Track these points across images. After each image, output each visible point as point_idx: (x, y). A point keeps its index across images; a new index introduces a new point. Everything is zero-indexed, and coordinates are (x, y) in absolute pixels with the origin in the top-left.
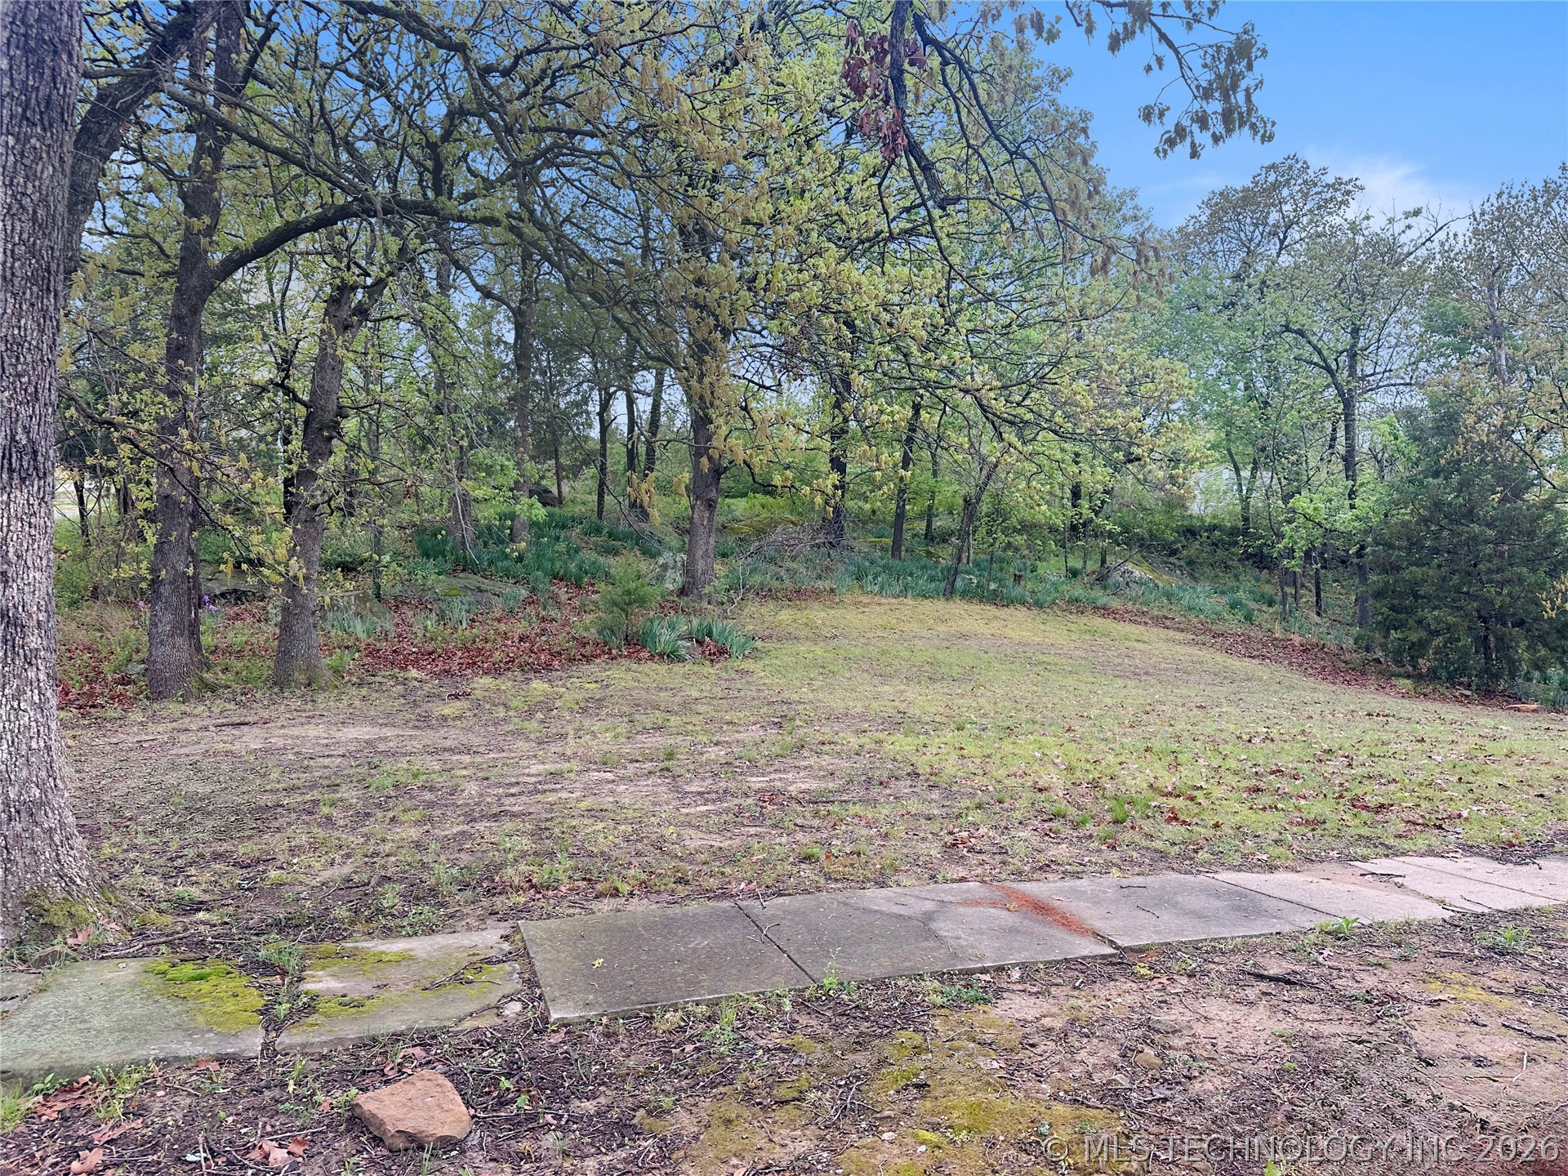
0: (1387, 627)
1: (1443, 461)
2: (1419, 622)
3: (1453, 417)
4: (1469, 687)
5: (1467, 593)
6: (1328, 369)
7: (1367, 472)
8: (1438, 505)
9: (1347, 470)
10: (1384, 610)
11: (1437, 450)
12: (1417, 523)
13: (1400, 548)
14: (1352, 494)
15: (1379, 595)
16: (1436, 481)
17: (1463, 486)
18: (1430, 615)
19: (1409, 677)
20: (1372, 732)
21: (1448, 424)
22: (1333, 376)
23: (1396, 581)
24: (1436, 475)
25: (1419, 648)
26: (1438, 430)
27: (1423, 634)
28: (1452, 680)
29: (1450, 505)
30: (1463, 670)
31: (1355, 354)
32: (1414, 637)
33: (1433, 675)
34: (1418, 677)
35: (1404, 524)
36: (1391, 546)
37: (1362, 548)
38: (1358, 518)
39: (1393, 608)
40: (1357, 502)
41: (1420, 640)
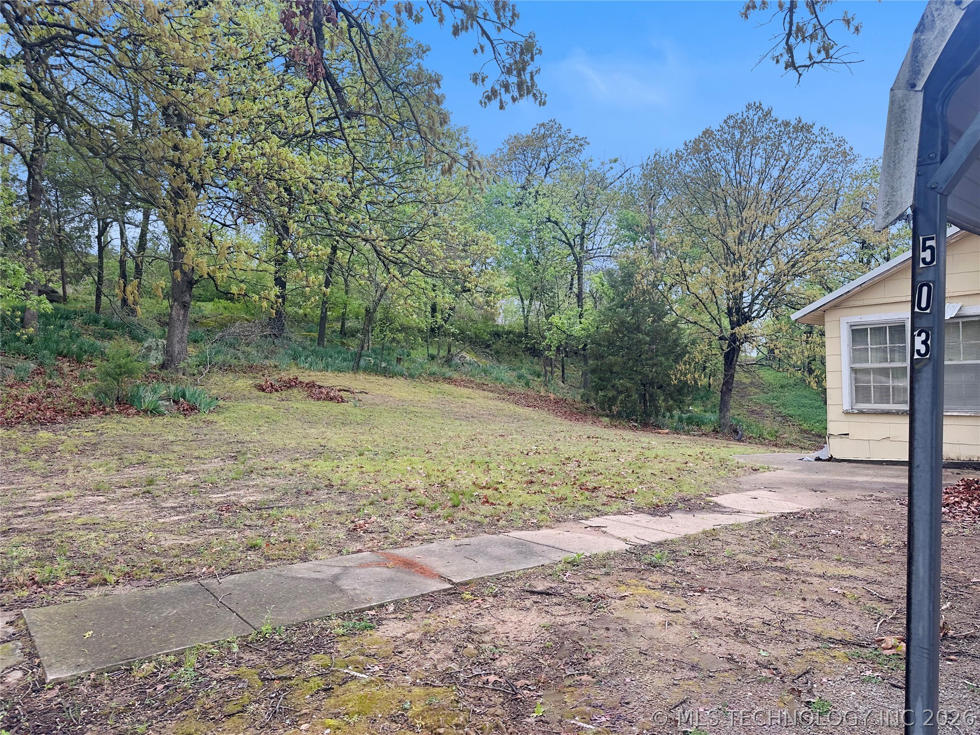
0: (598, 388)
1: (625, 299)
2: (613, 386)
3: (630, 275)
4: (636, 421)
5: (636, 371)
6: (569, 244)
7: (588, 304)
8: (623, 323)
9: (578, 302)
10: (596, 379)
11: (623, 293)
12: (613, 333)
13: (604, 346)
14: (581, 316)
15: (593, 371)
16: (622, 310)
17: (635, 313)
18: (618, 382)
19: (608, 416)
20: (590, 447)
21: (628, 278)
22: (572, 249)
23: (602, 364)
24: (622, 307)
25: (612, 401)
26: (623, 282)
27: (615, 393)
28: (628, 418)
29: (628, 323)
30: (633, 412)
31: (584, 237)
32: (610, 394)
33: (619, 416)
34: (612, 416)
35: (606, 333)
36: (600, 345)
37: (585, 345)
38: (583, 329)
39: (600, 379)
40: (583, 320)
41: (613, 396)
